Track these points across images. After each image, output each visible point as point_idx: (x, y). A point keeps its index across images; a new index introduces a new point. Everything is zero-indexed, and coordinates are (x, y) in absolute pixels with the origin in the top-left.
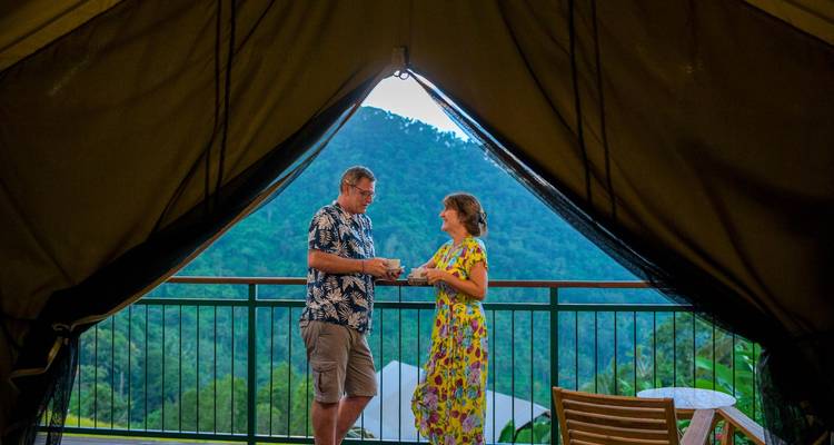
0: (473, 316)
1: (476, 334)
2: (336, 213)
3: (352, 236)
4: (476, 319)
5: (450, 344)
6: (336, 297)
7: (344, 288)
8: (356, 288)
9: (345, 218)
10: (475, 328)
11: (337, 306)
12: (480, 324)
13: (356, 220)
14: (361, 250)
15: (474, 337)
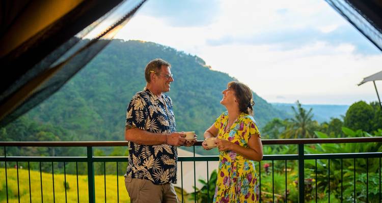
0: (248, 172)
1: (251, 184)
2: (147, 97)
3: (160, 113)
4: (251, 173)
5: (232, 191)
6: (150, 163)
7: (156, 154)
8: (165, 152)
9: (153, 99)
10: (250, 180)
11: (151, 171)
12: (253, 176)
13: (161, 100)
14: (166, 123)
15: (250, 187)
